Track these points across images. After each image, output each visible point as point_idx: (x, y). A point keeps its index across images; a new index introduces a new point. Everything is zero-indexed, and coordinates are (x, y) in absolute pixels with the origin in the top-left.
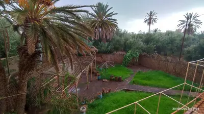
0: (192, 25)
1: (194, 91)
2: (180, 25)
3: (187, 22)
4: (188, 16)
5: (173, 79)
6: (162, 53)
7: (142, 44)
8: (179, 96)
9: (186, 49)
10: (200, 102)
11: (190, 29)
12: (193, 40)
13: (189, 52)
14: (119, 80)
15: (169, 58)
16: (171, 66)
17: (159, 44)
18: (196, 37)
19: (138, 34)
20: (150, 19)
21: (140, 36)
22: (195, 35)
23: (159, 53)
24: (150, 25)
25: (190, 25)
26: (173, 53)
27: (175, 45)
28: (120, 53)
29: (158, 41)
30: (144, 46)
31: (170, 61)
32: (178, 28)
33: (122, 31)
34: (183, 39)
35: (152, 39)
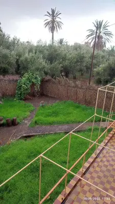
0: (102, 37)
1: (104, 121)
2: (89, 36)
3: (96, 32)
4: (97, 24)
5: (83, 110)
6: (71, 76)
7: (44, 63)
8: (90, 130)
9: (95, 70)
10: (111, 132)
11: (99, 43)
12: (103, 57)
13: (98, 73)
14: (13, 123)
15: (78, 83)
16: (81, 94)
17: (67, 63)
18: (105, 54)
19: (37, 46)
20: (53, 21)
21: (39, 50)
22: (104, 51)
23: (67, 76)
24: (53, 33)
25: (100, 37)
26: (82, 74)
27: (84, 64)
28: (11, 77)
29: (64, 59)
30: (46, 65)
31: (79, 86)
32: (86, 41)
33: (11, 39)
34: (93, 57)
35: (57, 55)
